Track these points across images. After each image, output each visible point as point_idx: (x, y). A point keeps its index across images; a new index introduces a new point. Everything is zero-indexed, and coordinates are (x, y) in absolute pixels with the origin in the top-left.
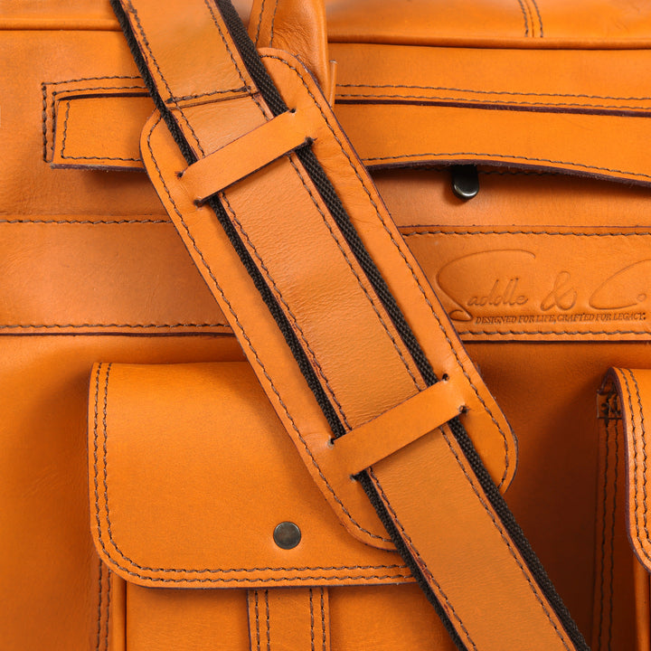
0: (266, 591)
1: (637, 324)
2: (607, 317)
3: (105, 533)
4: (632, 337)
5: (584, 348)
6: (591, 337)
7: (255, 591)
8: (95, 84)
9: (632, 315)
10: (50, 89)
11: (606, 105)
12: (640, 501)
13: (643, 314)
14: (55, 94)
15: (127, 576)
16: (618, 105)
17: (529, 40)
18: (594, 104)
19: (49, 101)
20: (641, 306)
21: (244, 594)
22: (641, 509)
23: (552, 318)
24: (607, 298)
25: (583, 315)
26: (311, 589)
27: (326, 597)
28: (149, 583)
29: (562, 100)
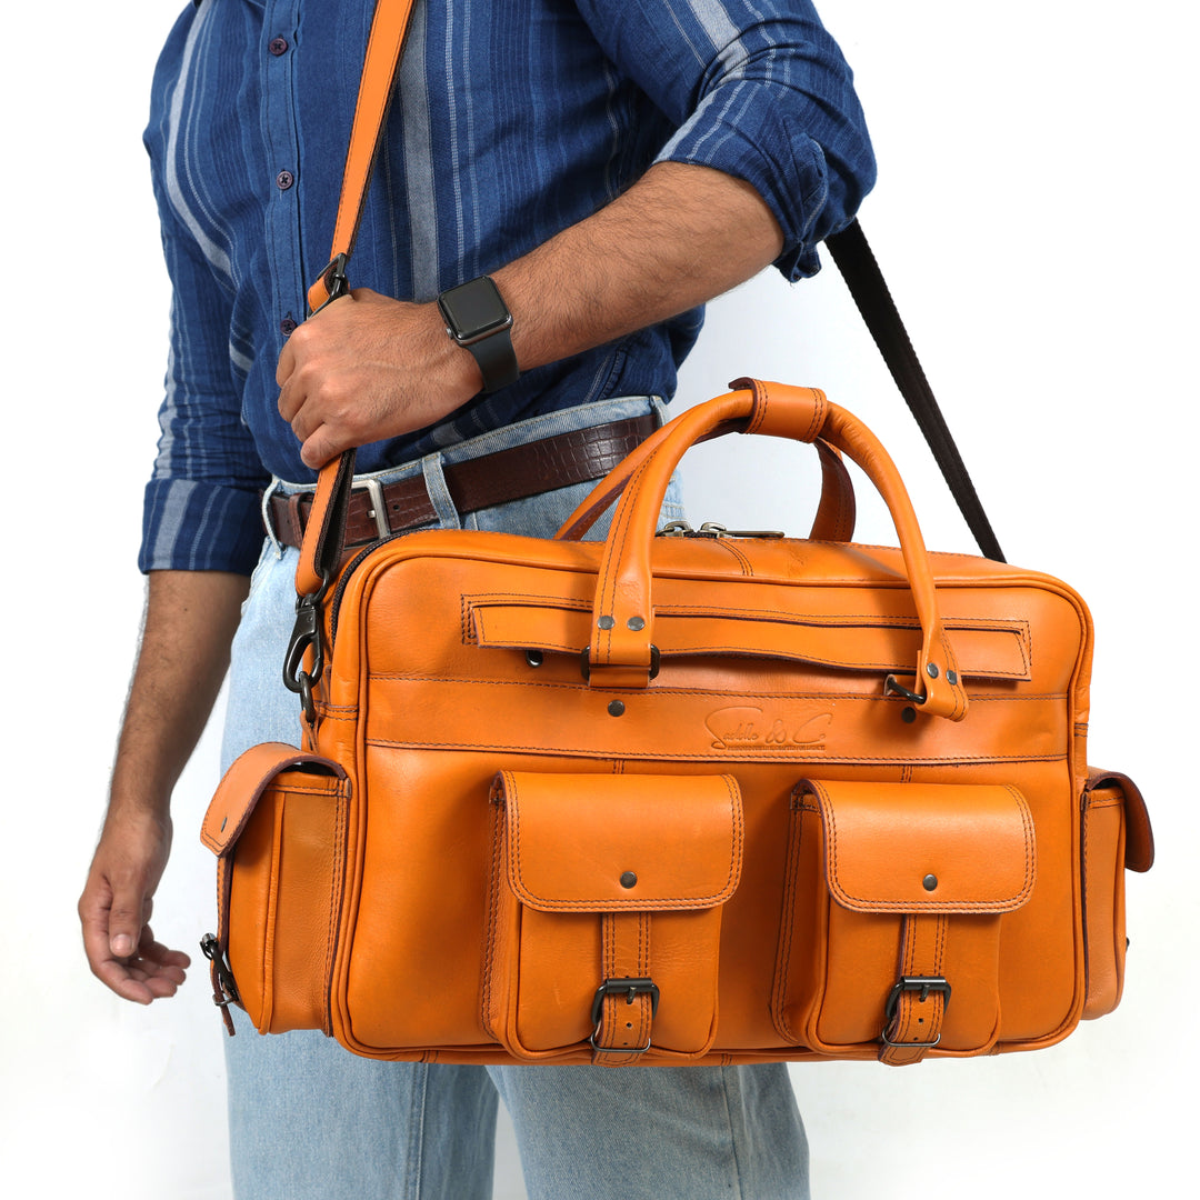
0: (614, 913)
1: (819, 752)
2: (803, 747)
3: (517, 878)
4: (817, 760)
5: (788, 767)
6: (794, 760)
7: (607, 914)
8: (496, 598)
9: (817, 747)
10: (467, 599)
11: (797, 619)
12: (832, 859)
13: (823, 747)
14: (469, 603)
15: (524, 901)
16: (803, 620)
17: (745, 577)
18: (790, 618)
19: (466, 607)
20: (822, 741)
21: (599, 918)
22: (833, 864)
23: (772, 747)
24: (802, 737)
25: (790, 746)
26: (640, 913)
27: (650, 918)
28: (544, 909)
29: (773, 615)
